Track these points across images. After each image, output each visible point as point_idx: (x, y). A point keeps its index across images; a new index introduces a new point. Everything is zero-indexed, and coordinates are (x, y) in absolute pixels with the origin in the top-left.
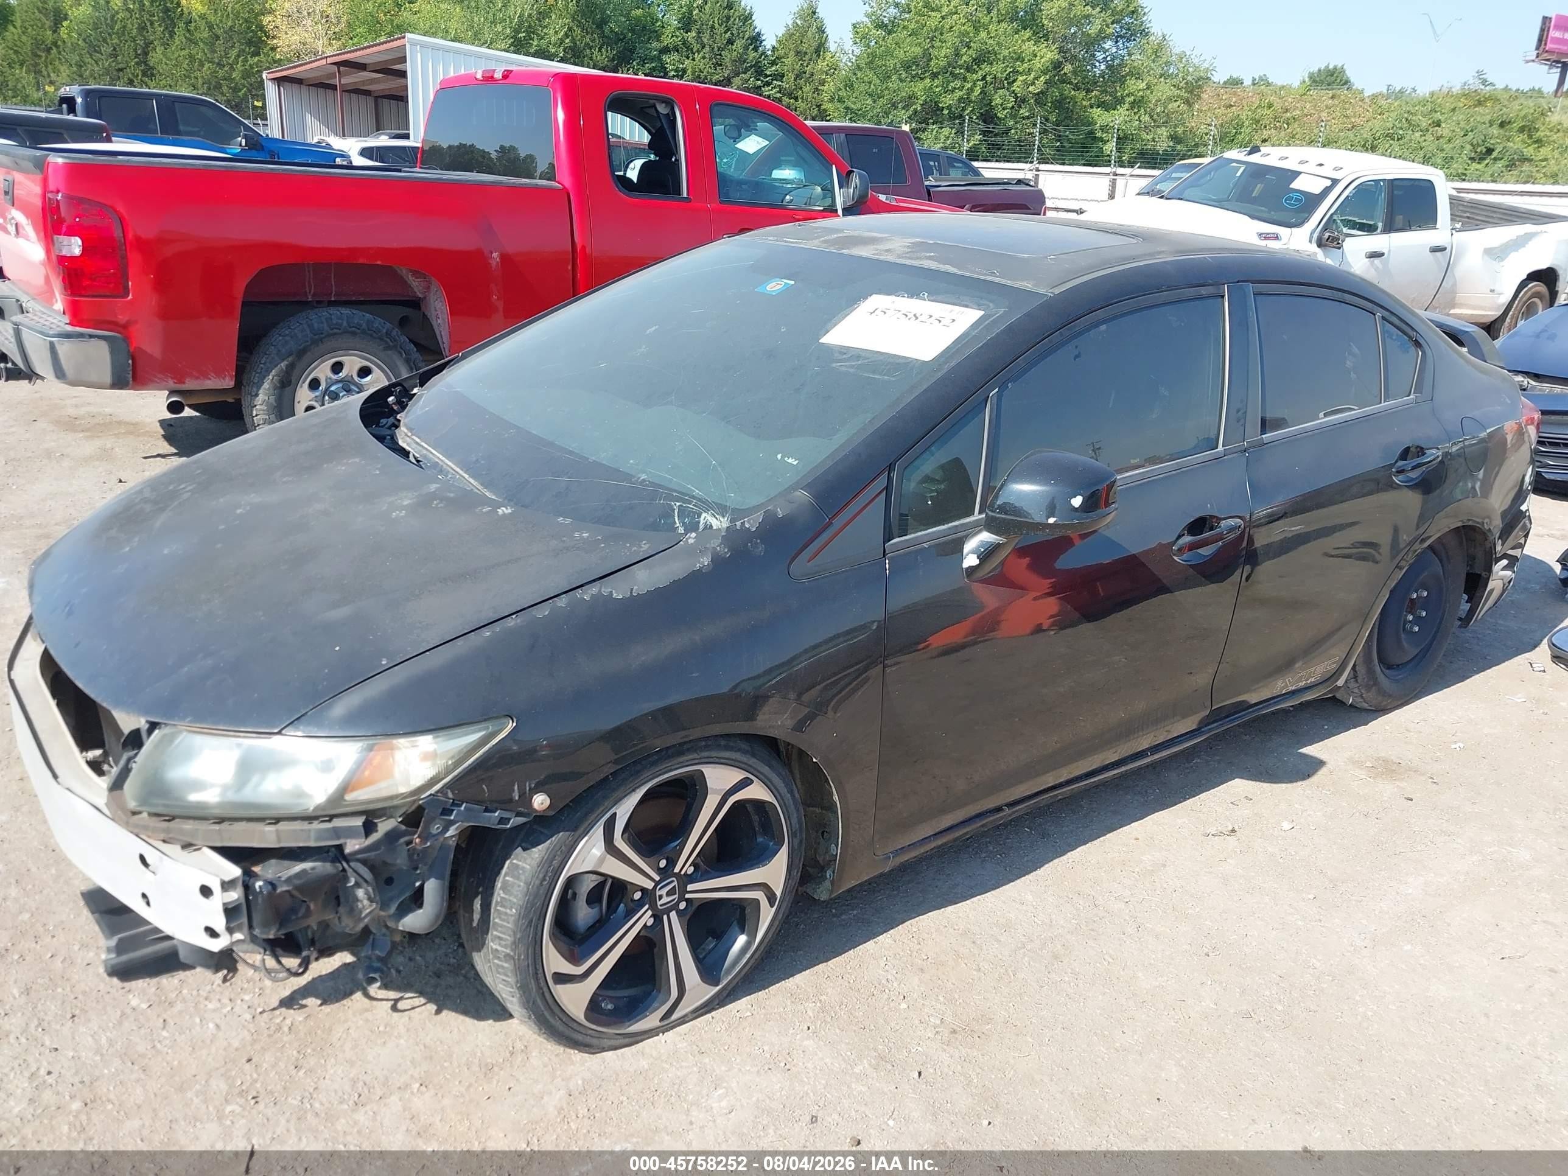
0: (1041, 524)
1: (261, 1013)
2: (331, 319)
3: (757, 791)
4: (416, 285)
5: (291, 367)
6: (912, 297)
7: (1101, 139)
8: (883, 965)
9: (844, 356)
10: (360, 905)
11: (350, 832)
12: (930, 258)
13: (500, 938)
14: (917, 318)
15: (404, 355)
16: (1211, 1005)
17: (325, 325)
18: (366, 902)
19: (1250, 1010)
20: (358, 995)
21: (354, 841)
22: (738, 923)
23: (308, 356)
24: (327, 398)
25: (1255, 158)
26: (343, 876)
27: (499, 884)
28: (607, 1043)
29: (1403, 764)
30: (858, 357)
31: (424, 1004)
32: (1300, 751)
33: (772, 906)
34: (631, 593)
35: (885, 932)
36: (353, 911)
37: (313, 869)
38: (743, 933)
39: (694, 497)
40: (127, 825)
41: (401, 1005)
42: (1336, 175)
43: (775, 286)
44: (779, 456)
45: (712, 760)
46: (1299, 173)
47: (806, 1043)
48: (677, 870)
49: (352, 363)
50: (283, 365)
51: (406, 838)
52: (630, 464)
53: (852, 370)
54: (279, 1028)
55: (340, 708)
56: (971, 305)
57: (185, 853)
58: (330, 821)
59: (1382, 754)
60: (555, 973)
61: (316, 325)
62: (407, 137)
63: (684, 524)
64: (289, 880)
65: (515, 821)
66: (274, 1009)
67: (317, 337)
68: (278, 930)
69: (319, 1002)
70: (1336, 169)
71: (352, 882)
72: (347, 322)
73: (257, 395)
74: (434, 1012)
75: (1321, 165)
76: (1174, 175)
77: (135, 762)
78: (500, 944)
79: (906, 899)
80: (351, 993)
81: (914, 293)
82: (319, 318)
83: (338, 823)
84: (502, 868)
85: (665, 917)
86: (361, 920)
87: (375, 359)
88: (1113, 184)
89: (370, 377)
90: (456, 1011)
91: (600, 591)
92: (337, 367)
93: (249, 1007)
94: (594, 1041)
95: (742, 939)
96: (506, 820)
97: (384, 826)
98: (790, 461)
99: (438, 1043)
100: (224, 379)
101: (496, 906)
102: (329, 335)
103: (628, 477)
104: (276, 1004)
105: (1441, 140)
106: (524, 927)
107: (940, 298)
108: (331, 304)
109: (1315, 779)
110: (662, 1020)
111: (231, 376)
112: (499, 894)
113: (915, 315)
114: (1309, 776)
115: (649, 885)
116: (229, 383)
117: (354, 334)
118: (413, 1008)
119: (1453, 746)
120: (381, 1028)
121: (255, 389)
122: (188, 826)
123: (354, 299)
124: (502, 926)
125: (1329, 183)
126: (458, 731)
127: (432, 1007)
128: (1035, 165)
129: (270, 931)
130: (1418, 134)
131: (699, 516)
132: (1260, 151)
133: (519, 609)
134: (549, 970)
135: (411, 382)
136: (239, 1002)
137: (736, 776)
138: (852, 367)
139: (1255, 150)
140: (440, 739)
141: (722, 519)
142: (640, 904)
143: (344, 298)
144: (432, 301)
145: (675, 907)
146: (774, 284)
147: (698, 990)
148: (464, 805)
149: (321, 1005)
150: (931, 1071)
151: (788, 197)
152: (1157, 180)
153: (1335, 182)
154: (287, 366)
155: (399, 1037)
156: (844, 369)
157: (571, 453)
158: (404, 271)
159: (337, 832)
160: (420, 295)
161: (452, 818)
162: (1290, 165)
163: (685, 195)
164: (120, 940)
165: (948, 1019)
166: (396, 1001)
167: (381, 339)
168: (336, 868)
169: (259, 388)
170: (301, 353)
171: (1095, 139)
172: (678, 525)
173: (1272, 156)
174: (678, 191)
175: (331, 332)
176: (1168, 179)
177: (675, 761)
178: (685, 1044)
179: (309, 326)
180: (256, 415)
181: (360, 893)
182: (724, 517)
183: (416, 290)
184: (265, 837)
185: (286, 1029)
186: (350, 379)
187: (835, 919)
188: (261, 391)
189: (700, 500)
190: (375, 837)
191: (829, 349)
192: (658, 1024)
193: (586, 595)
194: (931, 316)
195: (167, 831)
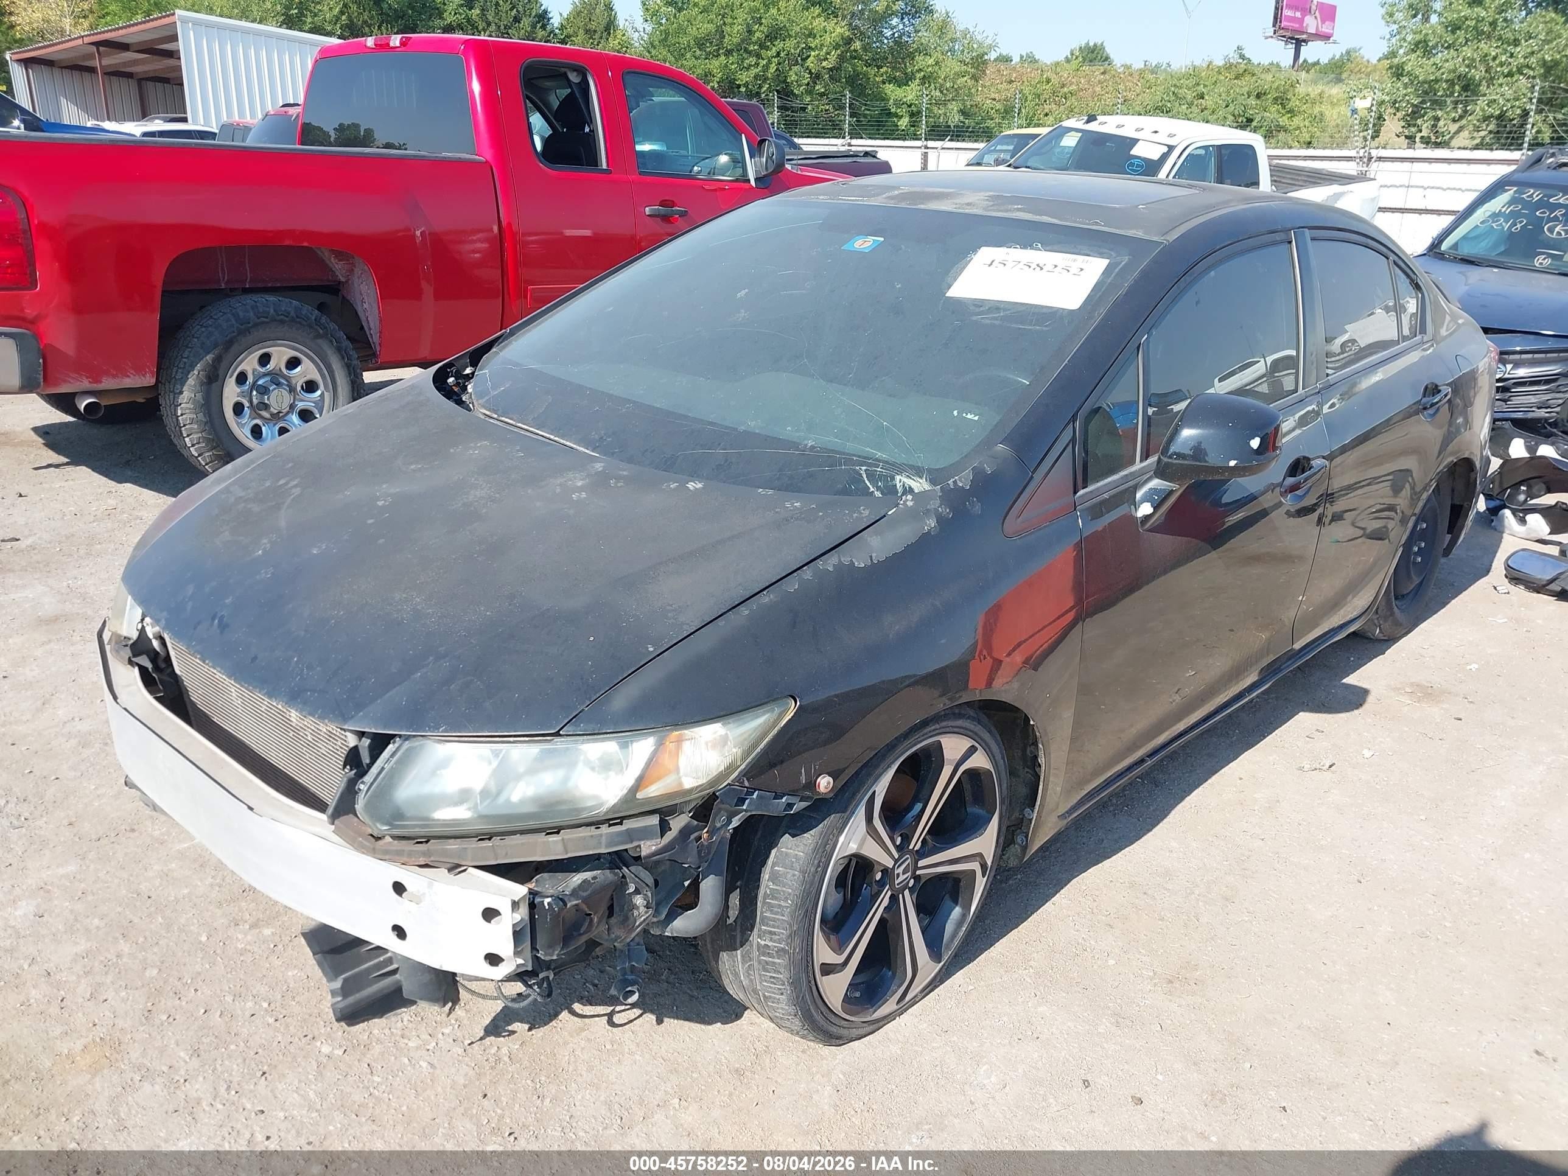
0: (1221, 468)
1: (469, 1044)
2: (257, 306)
3: (980, 761)
4: (339, 268)
5: (218, 360)
6: (1026, 248)
7: (896, 115)
8: (1072, 924)
9: (981, 309)
10: (636, 913)
11: (644, 834)
12: (1018, 210)
13: (771, 933)
14: (1042, 269)
15: (335, 344)
16: (1389, 929)
17: (252, 314)
18: (642, 909)
19: (1424, 929)
20: (565, 1015)
21: (648, 843)
22: (951, 897)
23: (235, 348)
24: (254, 393)
25: (1093, 126)
26: (623, 883)
27: (766, 875)
28: (855, 1032)
29: (1435, 687)
30: (998, 309)
31: (641, 1015)
32: (1344, 681)
33: (984, 877)
34: (871, 560)
35: (1057, 892)
36: (627, 920)
37: (594, 878)
38: (957, 904)
39: (879, 461)
40: (373, 852)
41: (617, 1019)
42: (1171, 142)
43: (864, 244)
44: (955, 413)
45: (948, 730)
46: (1138, 140)
47: (1040, 1009)
48: (911, 847)
49: (280, 354)
50: (209, 358)
51: (696, 834)
52: (788, 432)
53: (997, 322)
54: (498, 1060)
55: (620, 701)
56: (1091, 254)
57: (451, 876)
58: (621, 823)
59: (1413, 680)
60: (822, 964)
61: (241, 314)
62: (184, 120)
63: (878, 488)
64: (575, 893)
65: (799, 806)
66: (481, 1039)
67: (243, 327)
68: (562, 949)
69: (527, 1026)
70: (1171, 136)
71: (631, 890)
72: (275, 311)
73: (181, 393)
74: (654, 1022)
75: (1156, 132)
76: (999, 147)
77: (363, 783)
78: (771, 940)
79: (1062, 858)
80: (556, 1015)
81: (1026, 244)
82: (246, 305)
83: (628, 824)
84: (768, 857)
85: (901, 896)
86: (633, 929)
87: (304, 349)
88: (925, 155)
89: (299, 368)
90: (677, 1017)
91: (840, 560)
92: (265, 359)
93: (454, 1040)
94: (845, 1032)
95: (957, 911)
96: (790, 806)
97: (678, 823)
98: (969, 416)
99: (676, 1054)
100: (144, 376)
101: (764, 899)
102: (256, 325)
103: (795, 445)
104: (482, 1033)
105: (1206, 112)
106: (800, 919)
107: (1055, 247)
108: (246, 291)
109: (1366, 706)
110: (898, 1003)
111: (152, 373)
112: (767, 886)
113: (1038, 265)
114: (1361, 705)
115: (890, 864)
116: (149, 380)
117: (282, 322)
118: (631, 1021)
119: (1469, 667)
120: (609, 1047)
121: (178, 386)
122: (453, 846)
123: (270, 285)
124: (774, 920)
125: (1166, 149)
126: (746, 715)
127: (651, 1018)
128: (847, 140)
129: (554, 951)
130: (1184, 107)
131: (893, 479)
132: (1096, 119)
133: (767, 584)
134: (818, 962)
135: (462, 362)
136: (440, 1035)
137: (965, 743)
138: (996, 319)
139: (1091, 118)
140: (731, 725)
141: (921, 481)
142: (881, 884)
143: (260, 285)
144: (356, 285)
145: (906, 887)
146: (860, 242)
147: (928, 968)
148: (756, 793)
149: (530, 1029)
150: (1169, 1022)
151: (696, 168)
152: (982, 154)
153: (1171, 148)
154: (214, 360)
155: (632, 1053)
156: (988, 322)
157: (712, 424)
158: (325, 254)
159: (630, 835)
160: (343, 279)
161: (744, 807)
162: (1128, 132)
163: (604, 166)
164: (345, 980)
165: (1159, 970)
166: (612, 1013)
167: (310, 327)
168: (616, 874)
169: (183, 385)
170: (229, 344)
171: (890, 114)
172: (872, 489)
173: (1109, 125)
174: (594, 161)
175: (259, 321)
176: (992, 151)
177: (921, 734)
178: (925, 1025)
179: (233, 314)
180: (182, 415)
181: (639, 900)
182: (921, 478)
183: (337, 273)
184: (552, 848)
185: (506, 1059)
186: (279, 372)
187: (1004, 885)
188: (185, 388)
189: (886, 462)
190: (670, 836)
191: (959, 303)
192: (895, 1007)
193: (830, 563)
194: (1056, 266)
195: (424, 854)
